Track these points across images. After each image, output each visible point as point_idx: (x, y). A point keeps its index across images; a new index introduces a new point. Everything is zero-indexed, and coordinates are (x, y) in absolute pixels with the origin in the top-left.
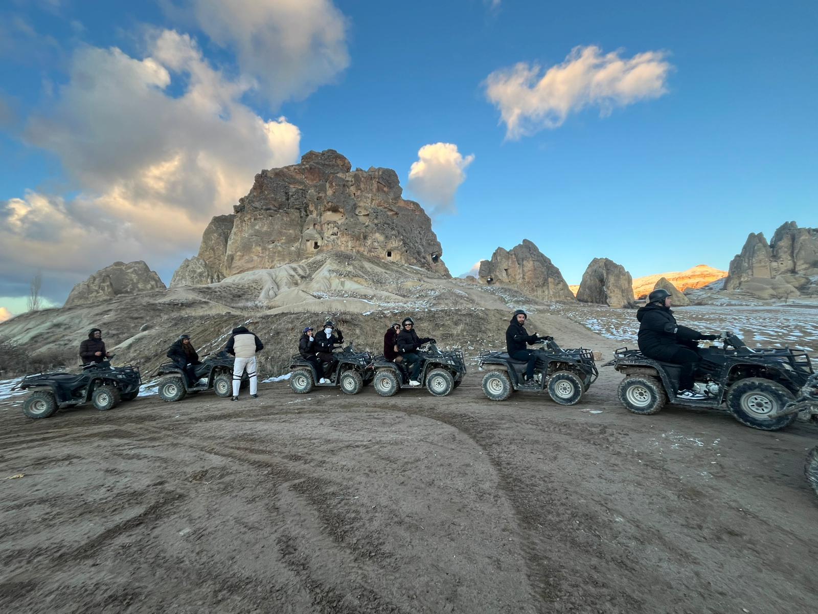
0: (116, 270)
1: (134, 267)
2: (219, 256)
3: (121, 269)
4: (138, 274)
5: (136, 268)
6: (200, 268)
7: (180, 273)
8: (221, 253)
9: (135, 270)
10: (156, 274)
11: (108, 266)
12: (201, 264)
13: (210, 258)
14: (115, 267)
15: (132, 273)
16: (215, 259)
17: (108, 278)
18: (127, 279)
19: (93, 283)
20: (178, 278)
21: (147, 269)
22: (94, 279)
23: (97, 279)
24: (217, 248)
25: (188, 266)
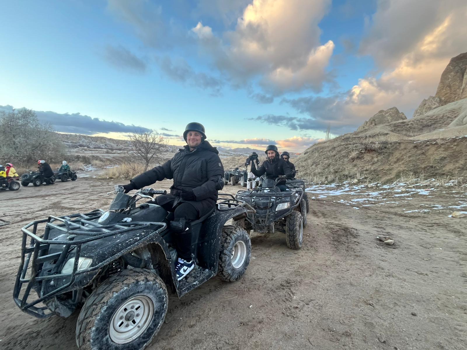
0: (380, 115)
1: (390, 112)
2: (455, 91)
3: (382, 115)
4: (392, 116)
5: (391, 113)
6: (435, 104)
7: (419, 111)
8: (457, 87)
9: (390, 114)
10: (403, 114)
11: (375, 114)
12: (436, 101)
13: (446, 94)
14: (379, 114)
15: (388, 116)
16: (451, 94)
17: (374, 121)
18: (385, 120)
19: (366, 125)
20: (417, 115)
21: (397, 112)
22: (367, 123)
23: (368, 123)
24: (454, 85)
25: (425, 104)
